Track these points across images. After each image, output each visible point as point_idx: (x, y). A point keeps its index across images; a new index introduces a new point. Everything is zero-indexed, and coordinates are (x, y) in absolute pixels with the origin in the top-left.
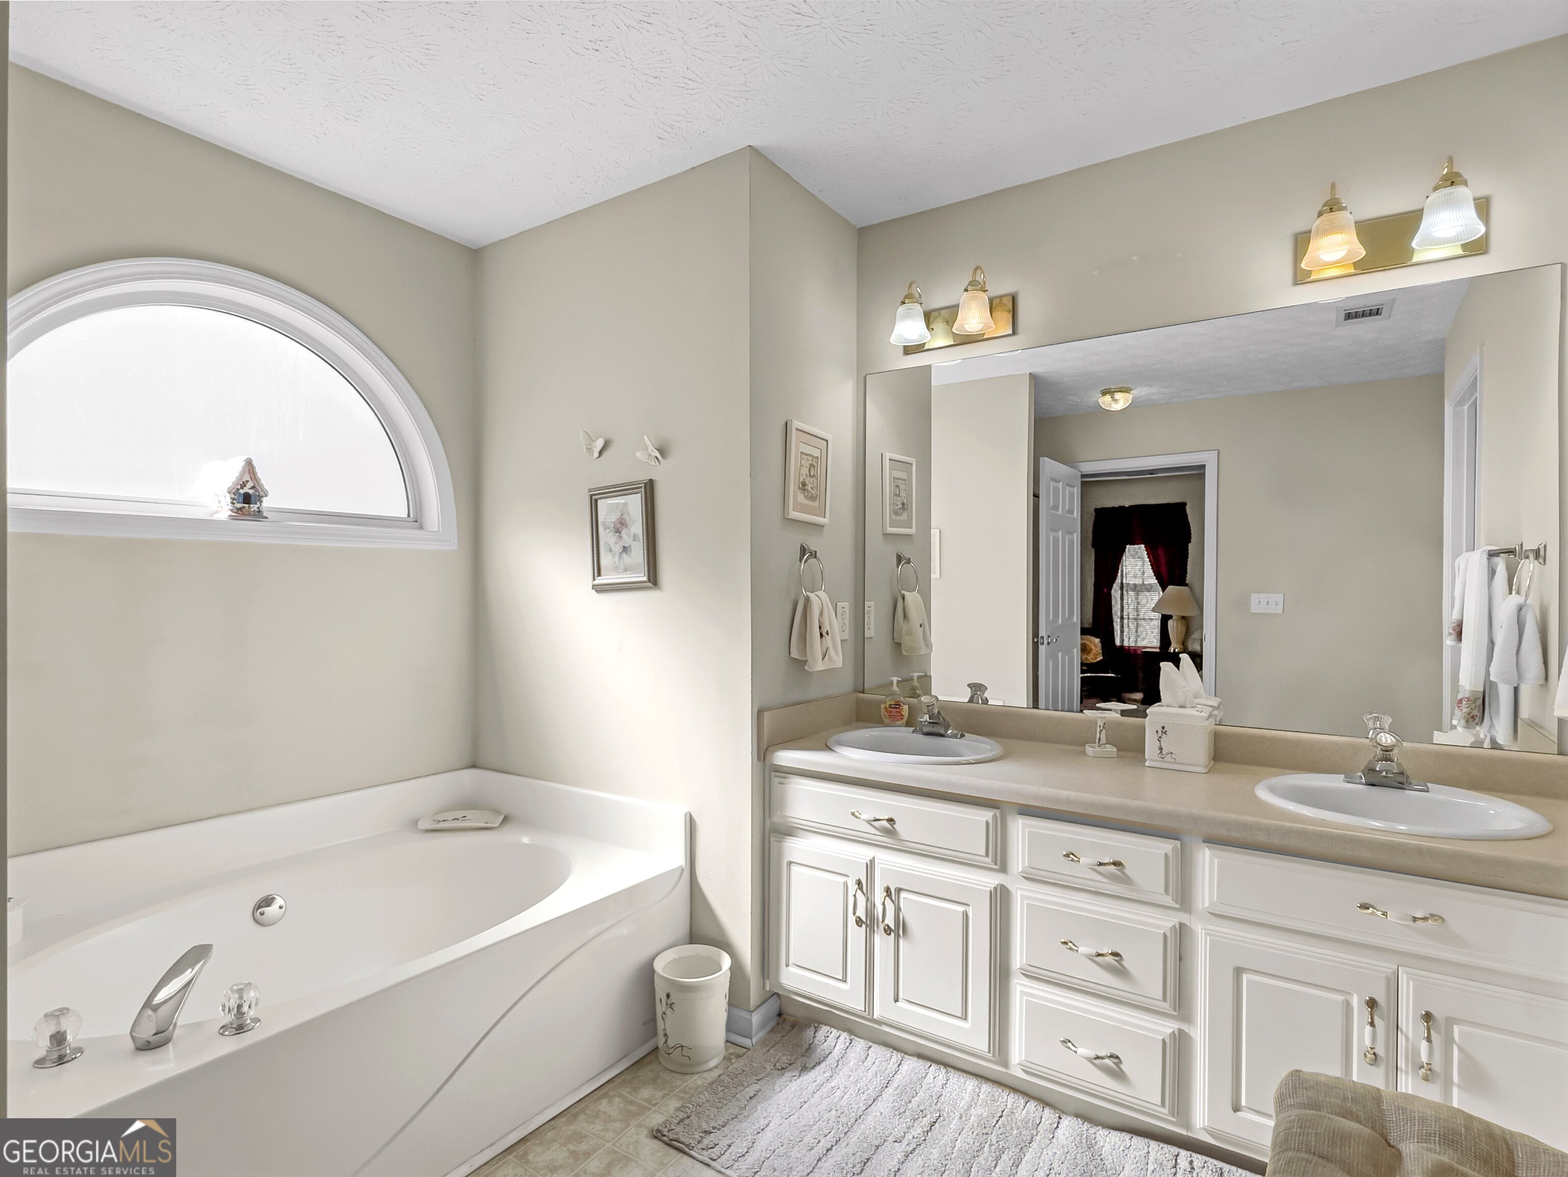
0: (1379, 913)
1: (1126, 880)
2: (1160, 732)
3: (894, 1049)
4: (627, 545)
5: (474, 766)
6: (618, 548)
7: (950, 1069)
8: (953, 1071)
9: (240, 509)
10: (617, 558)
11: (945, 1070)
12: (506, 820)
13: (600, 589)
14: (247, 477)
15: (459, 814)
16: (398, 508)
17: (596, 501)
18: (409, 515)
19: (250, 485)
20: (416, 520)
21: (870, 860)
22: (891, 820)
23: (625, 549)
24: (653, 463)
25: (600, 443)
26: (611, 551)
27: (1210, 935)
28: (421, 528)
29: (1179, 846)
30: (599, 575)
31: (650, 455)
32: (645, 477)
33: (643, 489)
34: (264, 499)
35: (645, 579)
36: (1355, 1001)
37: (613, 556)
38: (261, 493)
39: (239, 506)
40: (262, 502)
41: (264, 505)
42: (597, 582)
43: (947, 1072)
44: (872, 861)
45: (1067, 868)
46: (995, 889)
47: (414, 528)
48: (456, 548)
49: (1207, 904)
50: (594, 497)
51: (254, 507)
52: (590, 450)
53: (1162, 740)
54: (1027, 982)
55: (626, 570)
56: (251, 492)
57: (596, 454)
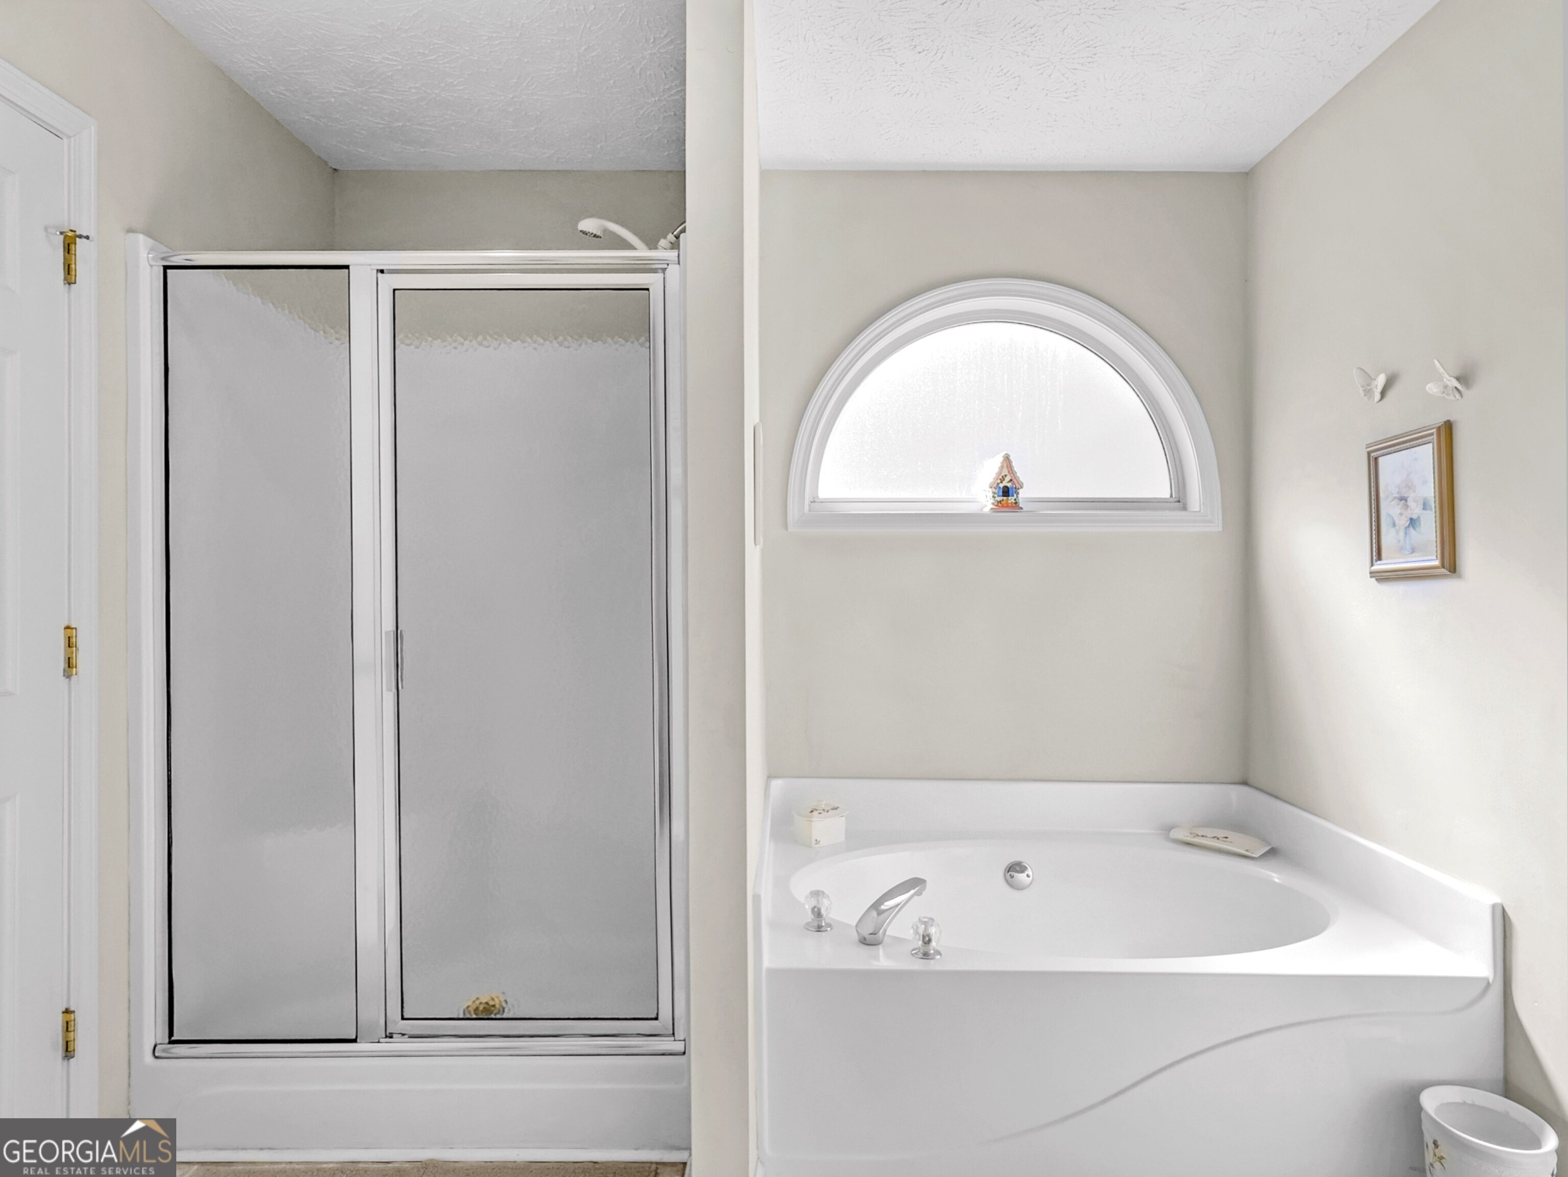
4: (1415, 517)
6: (1403, 522)
9: (1000, 502)
10: (1402, 534)
13: (1383, 577)
14: (1005, 472)
16: (1163, 490)
17: (1376, 459)
18: (1171, 496)
19: (1008, 479)
20: (1179, 501)
23: (1413, 522)
25: (1381, 380)
26: (1394, 525)
28: (1185, 508)
30: (1379, 558)
32: (1440, 420)
33: (1435, 436)
34: (1020, 491)
35: (1437, 563)
37: (1397, 533)
38: (1018, 486)
39: (999, 499)
40: (1018, 493)
41: (1020, 496)
42: (1378, 567)
47: (1174, 509)
48: (1220, 529)
50: (1372, 454)
51: (1011, 499)
52: (1368, 392)
55: (1413, 551)
56: (1009, 485)
57: (1377, 396)
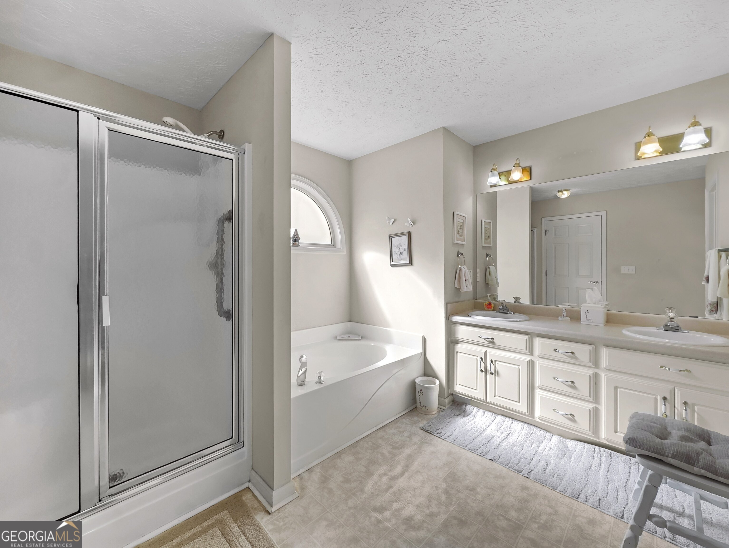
0: (667, 369)
1: (576, 358)
2: (586, 312)
3: (493, 413)
4: (402, 252)
5: (350, 321)
6: (399, 253)
7: (513, 419)
8: (514, 420)
9: (294, 243)
10: (398, 256)
11: (511, 420)
12: (362, 338)
13: (392, 266)
14: (295, 234)
15: (348, 335)
16: (328, 241)
17: (391, 238)
18: (332, 244)
19: (296, 236)
20: (334, 244)
21: (485, 351)
22: (492, 339)
23: (401, 253)
24: (411, 226)
25: (392, 220)
26: (396, 254)
27: (606, 376)
28: (335, 247)
29: (595, 347)
30: (392, 261)
31: (410, 224)
32: (408, 231)
33: (407, 235)
34: (299, 240)
35: (408, 262)
36: (659, 398)
37: (397, 255)
38: (299, 239)
39: (293, 242)
40: (299, 241)
41: (299, 242)
42: (391, 264)
43: (512, 420)
44: (486, 352)
45: (555, 354)
46: (529, 360)
47: (333, 248)
48: (345, 253)
49: (605, 366)
50: (391, 237)
51: (297, 243)
52: (389, 223)
53: (587, 315)
54: (540, 390)
55: (401, 260)
56: (296, 238)
57: (391, 224)
